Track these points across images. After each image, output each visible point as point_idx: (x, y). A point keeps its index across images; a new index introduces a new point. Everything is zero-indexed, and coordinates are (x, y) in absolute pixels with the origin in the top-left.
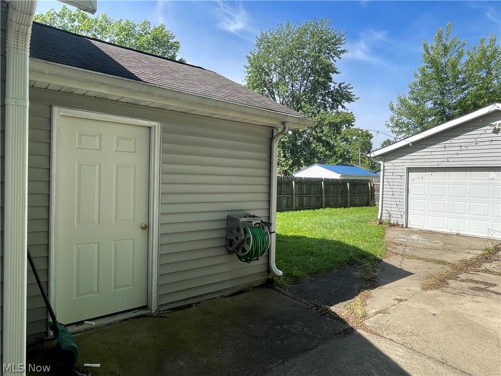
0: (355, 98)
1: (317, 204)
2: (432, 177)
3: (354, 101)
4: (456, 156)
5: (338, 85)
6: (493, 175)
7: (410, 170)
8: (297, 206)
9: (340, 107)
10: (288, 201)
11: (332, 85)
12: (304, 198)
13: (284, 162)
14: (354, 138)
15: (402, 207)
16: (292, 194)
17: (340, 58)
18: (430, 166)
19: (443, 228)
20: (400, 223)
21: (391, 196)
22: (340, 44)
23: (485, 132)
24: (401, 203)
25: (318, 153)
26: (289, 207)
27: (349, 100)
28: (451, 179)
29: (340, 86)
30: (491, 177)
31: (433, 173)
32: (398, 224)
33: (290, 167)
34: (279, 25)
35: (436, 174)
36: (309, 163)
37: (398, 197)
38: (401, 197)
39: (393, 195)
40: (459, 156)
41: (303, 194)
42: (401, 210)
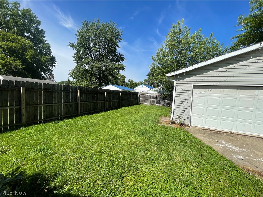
0: (125, 60)
1: (117, 105)
2: (210, 92)
3: (124, 61)
4: (232, 78)
5: (118, 53)
6: (258, 92)
7: (195, 87)
8: (107, 107)
9: (119, 62)
10: (102, 104)
11: (116, 53)
12: (111, 102)
13: (95, 83)
14: (120, 77)
15: (188, 112)
16: (104, 100)
17: (120, 42)
18: (212, 85)
19: (217, 127)
20: (187, 123)
21: (181, 105)
22: (120, 36)
23: (257, 61)
24: (187, 110)
25: (111, 80)
26: (103, 109)
27: (123, 60)
28: (225, 94)
29: (119, 53)
30: (256, 93)
31: (211, 90)
32: (185, 124)
33: (98, 86)
34: (94, 19)
35: (213, 90)
36: (107, 84)
37: (186, 105)
38: (188, 105)
39: (182, 104)
40: (235, 78)
41: (111, 100)
42: (187, 114)
